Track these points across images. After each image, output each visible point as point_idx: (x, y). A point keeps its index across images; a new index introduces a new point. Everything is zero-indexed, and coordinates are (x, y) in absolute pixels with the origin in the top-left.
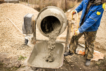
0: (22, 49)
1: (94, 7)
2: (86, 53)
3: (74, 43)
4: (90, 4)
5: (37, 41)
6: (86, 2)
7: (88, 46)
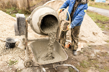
0: (6, 54)
1: (81, 6)
2: (73, 45)
3: (64, 38)
4: (77, 3)
5: (29, 41)
6: (72, 2)
7: (75, 39)
